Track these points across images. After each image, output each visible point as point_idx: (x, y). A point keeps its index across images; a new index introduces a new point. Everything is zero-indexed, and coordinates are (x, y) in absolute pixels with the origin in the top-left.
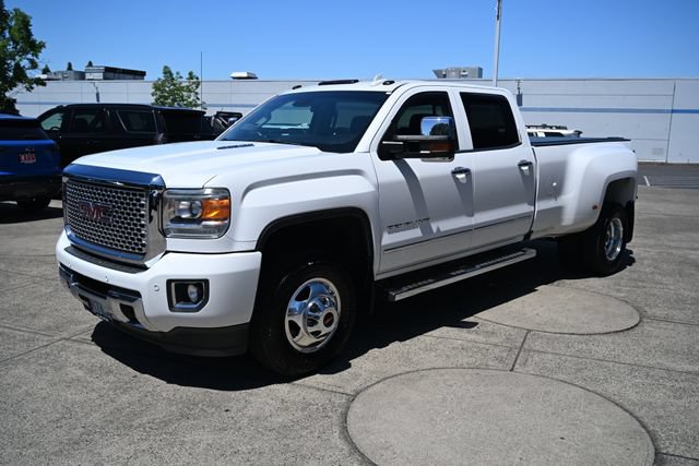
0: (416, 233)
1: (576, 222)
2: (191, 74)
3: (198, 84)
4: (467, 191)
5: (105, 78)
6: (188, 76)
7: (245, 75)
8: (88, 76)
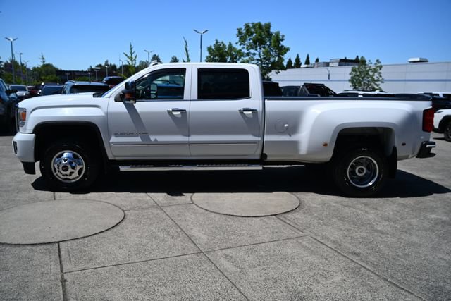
0: (138, 139)
1: (309, 153)
2: (377, 61)
3: (381, 67)
4: (182, 122)
5: (340, 65)
6: (375, 62)
7: (418, 59)
8: (331, 65)
